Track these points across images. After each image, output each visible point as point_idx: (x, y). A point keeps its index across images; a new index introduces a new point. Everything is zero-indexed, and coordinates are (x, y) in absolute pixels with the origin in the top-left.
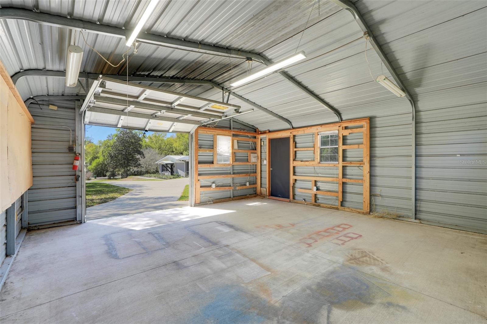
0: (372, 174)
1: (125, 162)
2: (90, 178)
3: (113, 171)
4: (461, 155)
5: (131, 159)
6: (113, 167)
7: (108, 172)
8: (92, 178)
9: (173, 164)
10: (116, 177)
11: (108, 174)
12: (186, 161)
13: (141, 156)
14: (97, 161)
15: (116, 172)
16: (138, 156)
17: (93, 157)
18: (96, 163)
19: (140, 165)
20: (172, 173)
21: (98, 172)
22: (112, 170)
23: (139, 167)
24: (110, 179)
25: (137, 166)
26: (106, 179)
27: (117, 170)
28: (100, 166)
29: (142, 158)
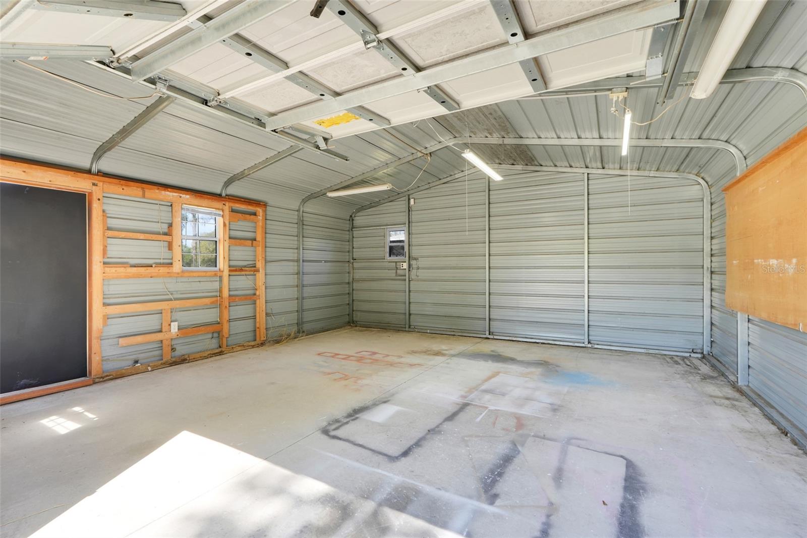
0: (267, 285)
4: (325, 261)
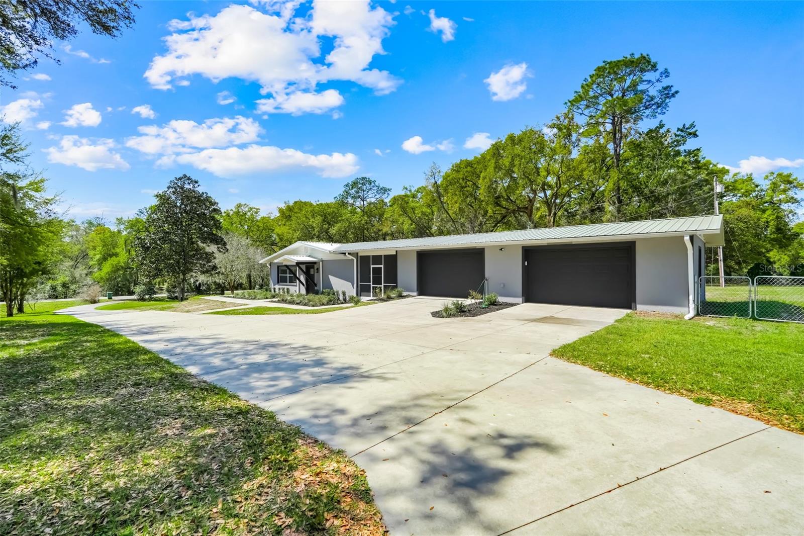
1: (178, 262)
2: (97, 299)
3: (150, 283)
5: (194, 256)
6: (150, 272)
7: (138, 286)
8: (101, 298)
9: (315, 263)
10: (155, 296)
11: (138, 289)
12: (359, 255)
13: (218, 248)
14: (113, 261)
15: (155, 284)
16: (212, 248)
17: (105, 253)
18: (111, 267)
19: (215, 268)
20: (311, 287)
21: (118, 284)
22: (146, 280)
23: (212, 274)
24: (143, 300)
25: (207, 272)
26: (135, 300)
27: (158, 280)
28: (121, 272)
29: (220, 251)
